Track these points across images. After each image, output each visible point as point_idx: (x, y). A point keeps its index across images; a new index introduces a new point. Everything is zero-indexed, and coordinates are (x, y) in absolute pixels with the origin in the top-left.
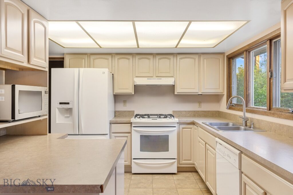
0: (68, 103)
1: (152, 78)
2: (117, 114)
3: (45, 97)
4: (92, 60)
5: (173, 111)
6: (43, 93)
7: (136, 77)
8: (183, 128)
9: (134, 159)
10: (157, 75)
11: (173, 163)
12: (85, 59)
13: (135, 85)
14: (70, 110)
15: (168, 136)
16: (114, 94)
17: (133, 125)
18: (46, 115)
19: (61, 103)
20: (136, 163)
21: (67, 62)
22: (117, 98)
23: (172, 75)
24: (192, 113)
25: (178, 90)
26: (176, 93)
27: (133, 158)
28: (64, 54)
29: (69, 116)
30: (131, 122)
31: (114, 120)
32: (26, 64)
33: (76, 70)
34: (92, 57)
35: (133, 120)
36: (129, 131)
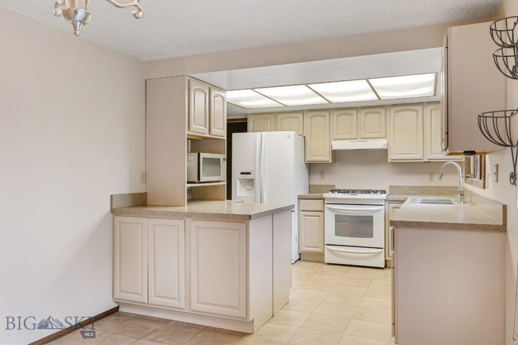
0: (249, 173)
1: (355, 140)
2: (311, 188)
3: (224, 164)
4: (279, 120)
5: (390, 186)
6: (221, 160)
7: (335, 139)
8: (394, 208)
9: (328, 245)
10: (361, 137)
11: (379, 253)
12: (270, 119)
13: (332, 151)
14: (251, 181)
15: (372, 216)
16: (306, 162)
17: (326, 202)
18: (224, 181)
19: (242, 173)
20: (330, 250)
21: (250, 125)
22: (312, 167)
23: (384, 136)
24: (418, 190)
25: (392, 156)
26: (389, 161)
27: (326, 243)
28: (247, 114)
29: (250, 188)
30: (323, 197)
31: (308, 195)
32: (207, 135)
33: (258, 134)
34: (280, 117)
35: (326, 195)
36: (321, 209)
